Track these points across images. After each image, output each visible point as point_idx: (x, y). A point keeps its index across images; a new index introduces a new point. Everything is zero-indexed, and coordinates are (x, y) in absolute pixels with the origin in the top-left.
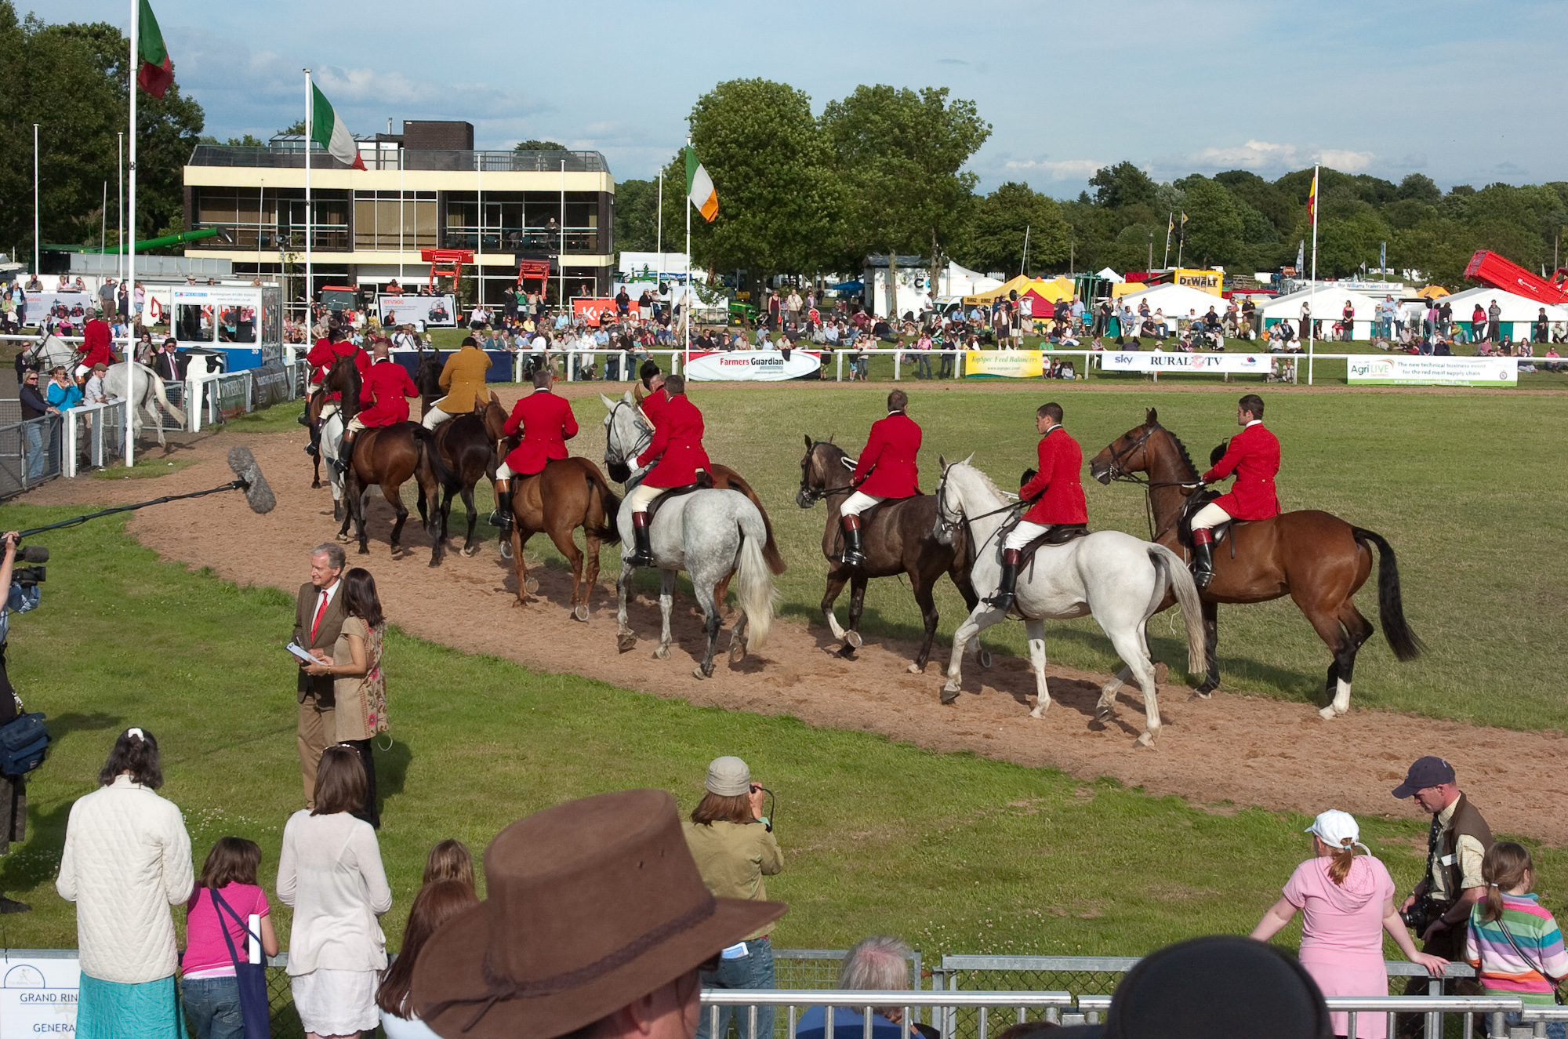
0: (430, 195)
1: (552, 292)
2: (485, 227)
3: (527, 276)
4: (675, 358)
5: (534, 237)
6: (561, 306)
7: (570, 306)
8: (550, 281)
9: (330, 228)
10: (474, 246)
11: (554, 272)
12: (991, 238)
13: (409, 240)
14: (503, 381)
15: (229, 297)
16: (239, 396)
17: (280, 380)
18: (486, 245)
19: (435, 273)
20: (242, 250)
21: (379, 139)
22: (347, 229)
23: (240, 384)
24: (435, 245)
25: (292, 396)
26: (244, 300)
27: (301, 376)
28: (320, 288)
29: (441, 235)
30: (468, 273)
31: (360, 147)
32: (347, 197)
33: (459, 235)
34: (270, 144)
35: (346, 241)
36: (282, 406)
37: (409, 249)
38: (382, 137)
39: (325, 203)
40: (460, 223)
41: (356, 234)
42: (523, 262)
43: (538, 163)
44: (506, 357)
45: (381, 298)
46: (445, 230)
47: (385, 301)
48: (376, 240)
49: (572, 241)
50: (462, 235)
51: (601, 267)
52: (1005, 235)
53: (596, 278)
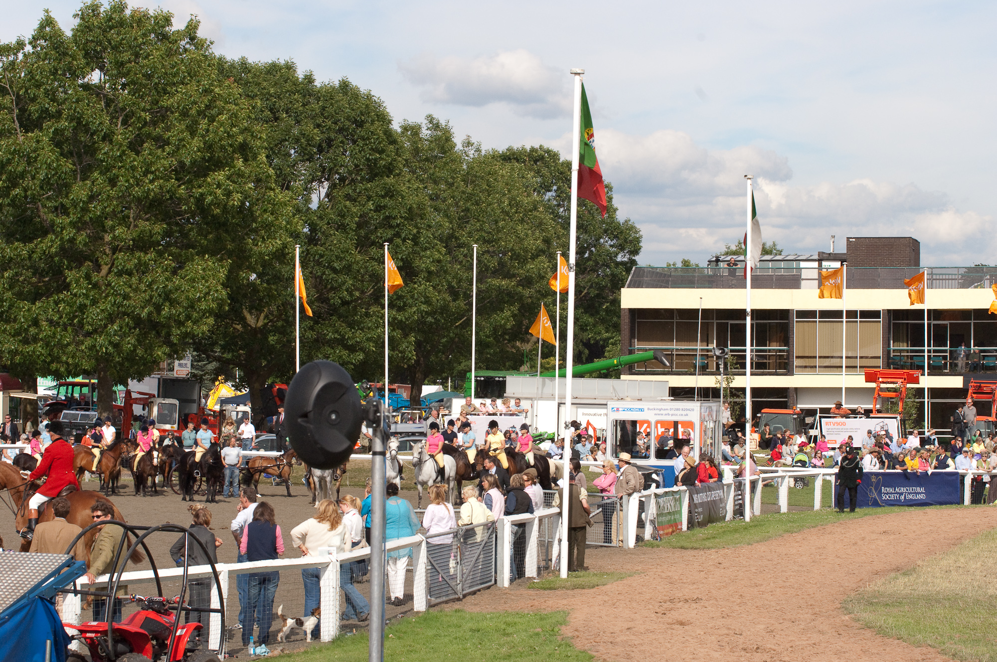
0: (874, 314)
9: (770, 351)
10: (921, 367)
13: (852, 362)
14: (951, 503)
15: (666, 412)
16: (674, 513)
17: (717, 498)
18: (933, 366)
19: (879, 395)
20: (679, 375)
21: (821, 258)
22: (788, 351)
23: (676, 500)
24: (880, 367)
25: (729, 516)
26: (682, 415)
27: (739, 495)
28: (760, 412)
29: (885, 356)
30: (915, 396)
31: (801, 266)
32: (787, 318)
33: (904, 356)
34: (708, 265)
35: (786, 363)
36: (719, 524)
37: (852, 372)
38: (825, 255)
39: (765, 324)
40: (905, 344)
41: (797, 357)
42: (972, 384)
43: (987, 279)
44: (954, 478)
45: (823, 420)
46: (890, 351)
47: (827, 424)
48: (818, 362)
50: (907, 356)
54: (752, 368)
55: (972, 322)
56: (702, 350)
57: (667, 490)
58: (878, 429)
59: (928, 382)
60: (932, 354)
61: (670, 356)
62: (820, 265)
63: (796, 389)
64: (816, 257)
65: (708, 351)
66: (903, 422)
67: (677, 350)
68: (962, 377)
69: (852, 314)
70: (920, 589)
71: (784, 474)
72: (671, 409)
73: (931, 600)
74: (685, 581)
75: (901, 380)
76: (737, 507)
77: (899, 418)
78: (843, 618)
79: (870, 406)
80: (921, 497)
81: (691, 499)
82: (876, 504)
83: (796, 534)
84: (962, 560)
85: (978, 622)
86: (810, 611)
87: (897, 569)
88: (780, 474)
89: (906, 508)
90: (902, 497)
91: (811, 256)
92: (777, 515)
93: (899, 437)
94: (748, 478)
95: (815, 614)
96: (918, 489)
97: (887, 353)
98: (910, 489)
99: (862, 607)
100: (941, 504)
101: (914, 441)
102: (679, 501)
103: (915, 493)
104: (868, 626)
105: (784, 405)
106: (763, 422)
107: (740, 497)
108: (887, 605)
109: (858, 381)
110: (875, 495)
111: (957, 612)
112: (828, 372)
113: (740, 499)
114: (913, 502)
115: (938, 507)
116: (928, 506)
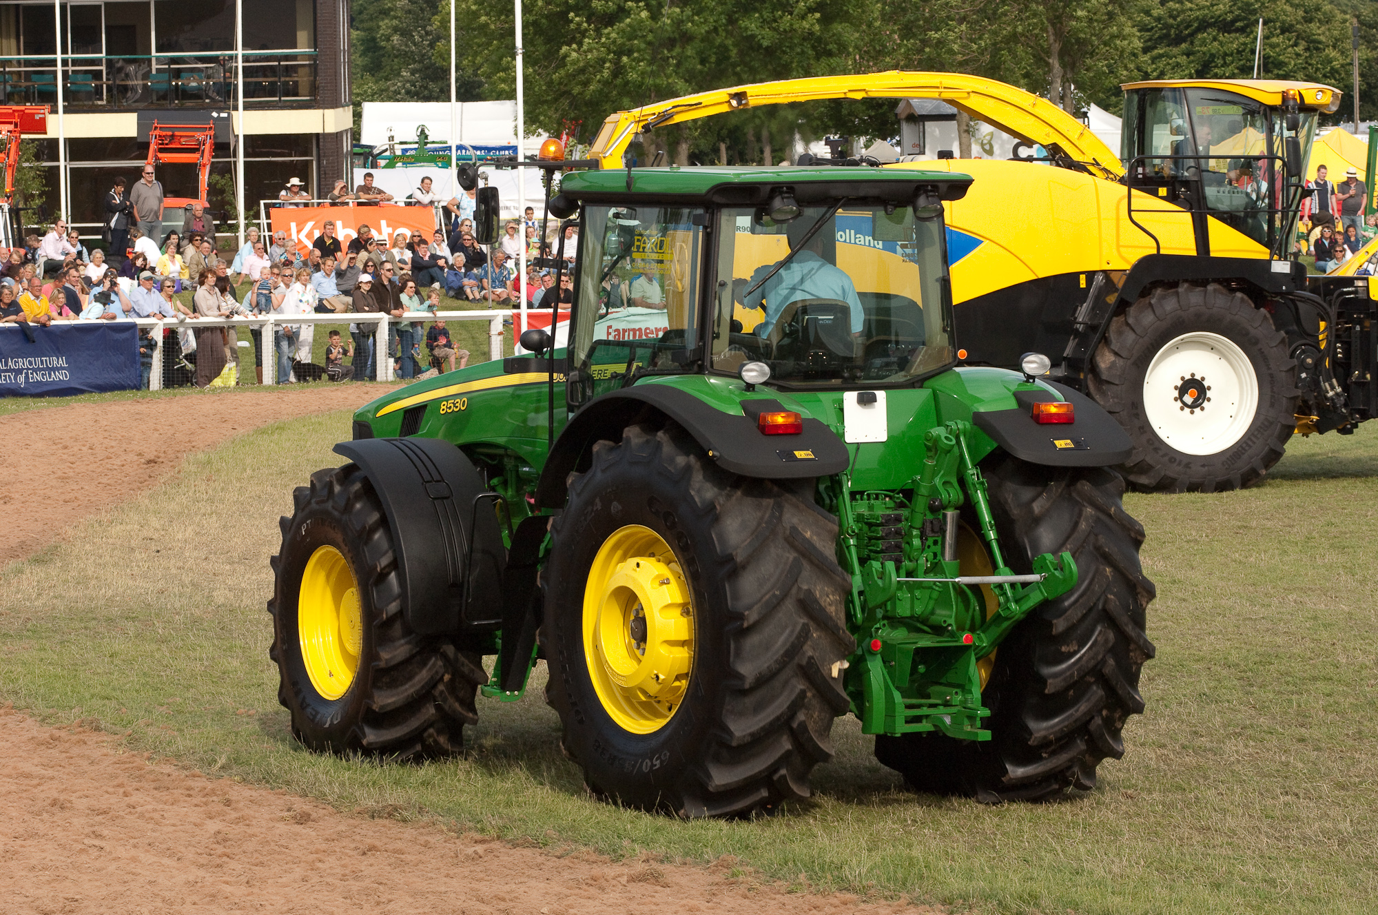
1: (222, 192)
2: (70, 55)
3: (167, 157)
4: (497, 326)
5: (177, 74)
6: (242, 221)
7: (263, 221)
8: (214, 169)
10: (48, 97)
11: (223, 148)
12: (1175, 50)
14: (122, 388)
18: (73, 92)
30: (38, 157)
33: (11, 73)
40: (13, 42)
42: (157, 132)
44: (127, 335)
49: (260, 79)
50: (19, 72)
51: (325, 135)
52: (1204, 43)
53: (314, 158)
59: (64, 126)
60: (70, 68)
66: (15, 214)
68: (135, 115)
70: (73, 594)
73: (95, 621)
77: (6, 207)
80: (62, 376)
85: (197, 668)
87: (22, 551)
89: (31, 402)
90: (21, 379)
96: (54, 361)
98: (37, 362)
100: (102, 389)
103: (47, 369)
111: (154, 646)
114: (45, 389)
115: (96, 396)
116: (75, 394)
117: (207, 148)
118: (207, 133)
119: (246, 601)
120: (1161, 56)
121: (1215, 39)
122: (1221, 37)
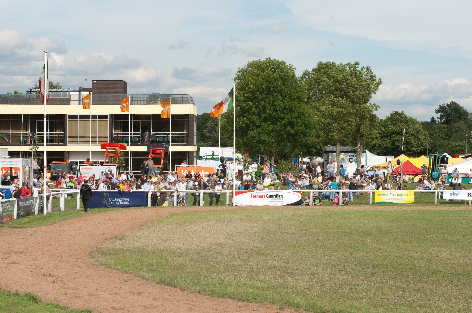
0: (105, 117)
1: (166, 164)
3: (154, 156)
4: (228, 194)
5: (157, 137)
8: (165, 159)
9: (56, 134)
10: (127, 142)
11: (167, 154)
12: (387, 139)
13: (94, 139)
14: (141, 206)
15: (6, 163)
16: (10, 211)
17: (31, 204)
18: (133, 141)
19: (107, 155)
20: (13, 145)
21: (80, 90)
22: (64, 134)
23: (11, 205)
24: (108, 142)
25: (36, 212)
26: (14, 164)
27: (41, 202)
28: (51, 163)
29: (110, 137)
30: (124, 155)
31: (71, 94)
32: (64, 119)
33: (119, 136)
34: (27, 93)
35: (63, 140)
36: (32, 216)
37: (95, 144)
38: (82, 89)
39: (53, 122)
40: (120, 131)
41: (69, 137)
42: (152, 150)
43: (159, 100)
44: (143, 194)
45: (81, 167)
46: (112, 134)
47: (83, 168)
48: (78, 139)
49: (176, 139)
50: (121, 136)
51: (190, 152)
52: (393, 138)
53: (188, 157)
54: (47, 142)
55: (152, 120)
56: (24, 134)
57: (7, 200)
58: (107, 171)
59: (130, 149)
60: (133, 136)
61: (8, 137)
62: (80, 93)
63: (68, 152)
64: (78, 90)
65: (26, 134)
66: (119, 168)
67: (12, 134)
68: (146, 147)
69: (94, 117)
70: (127, 246)
71: (62, 192)
72: (9, 162)
73: (132, 252)
74: (15, 243)
75: (118, 148)
76: (40, 208)
77: (117, 166)
78: (90, 260)
79: (103, 160)
80: (128, 203)
81: (18, 204)
82: (106, 206)
83: (68, 221)
84: (147, 233)
85: (154, 261)
86: (75, 257)
87: (116, 237)
88: (61, 192)
89: (120, 208)
90: (118, 203)
91: (75, 89)
92: (59, 212)
93: (117, 175)
94: (45, 194)
95: (77, 258)
96: (126, 199)
97: (111, 135)
98: (122, 199)
99: (99, 255)
100: (137, 206)
101: (124, 177)
102: (13, 205)
103: (124, 201)
104: (102, 264)
105: (62, 160)
106: (52, 168)
107: (42, 203)
108: (111, 254)
109: (98, 148)
110: (106, 202)
111: (144, 257)
112: (83, 144)
113: (41, 204)
114: (123, 206)
115: (135, 207)
116: (131, 207)
117: (163, 153)
118: (163, 150)
119: (166, 249)
120: (383, 140)
121: (396, 136)
122: (397, 136)
